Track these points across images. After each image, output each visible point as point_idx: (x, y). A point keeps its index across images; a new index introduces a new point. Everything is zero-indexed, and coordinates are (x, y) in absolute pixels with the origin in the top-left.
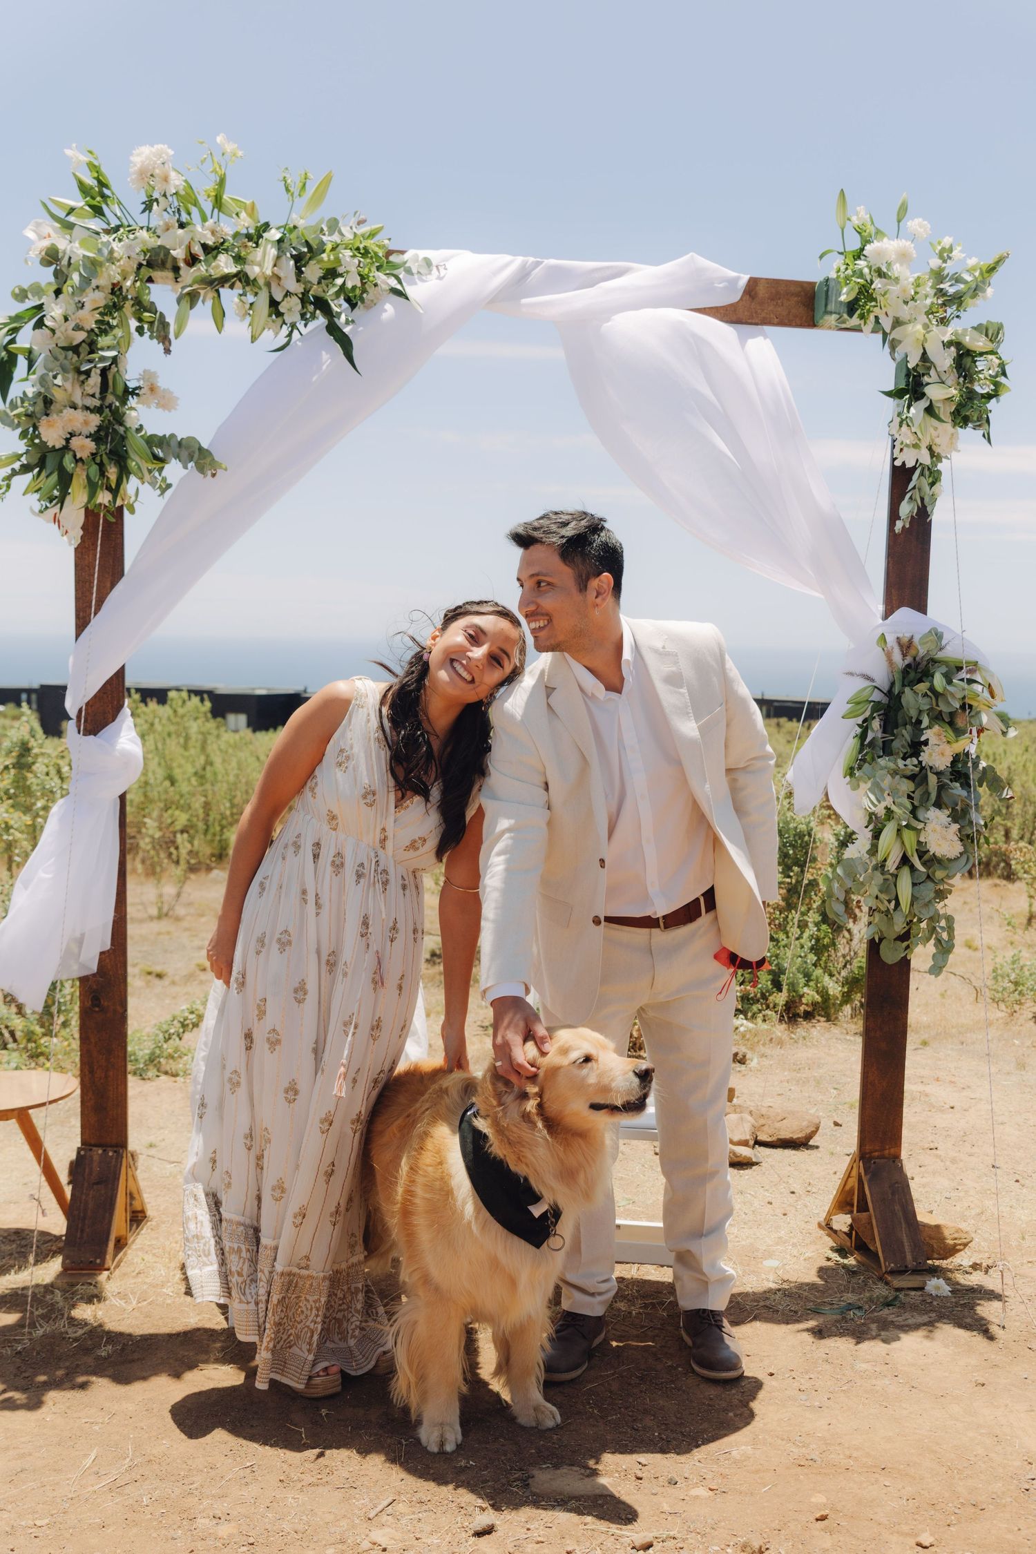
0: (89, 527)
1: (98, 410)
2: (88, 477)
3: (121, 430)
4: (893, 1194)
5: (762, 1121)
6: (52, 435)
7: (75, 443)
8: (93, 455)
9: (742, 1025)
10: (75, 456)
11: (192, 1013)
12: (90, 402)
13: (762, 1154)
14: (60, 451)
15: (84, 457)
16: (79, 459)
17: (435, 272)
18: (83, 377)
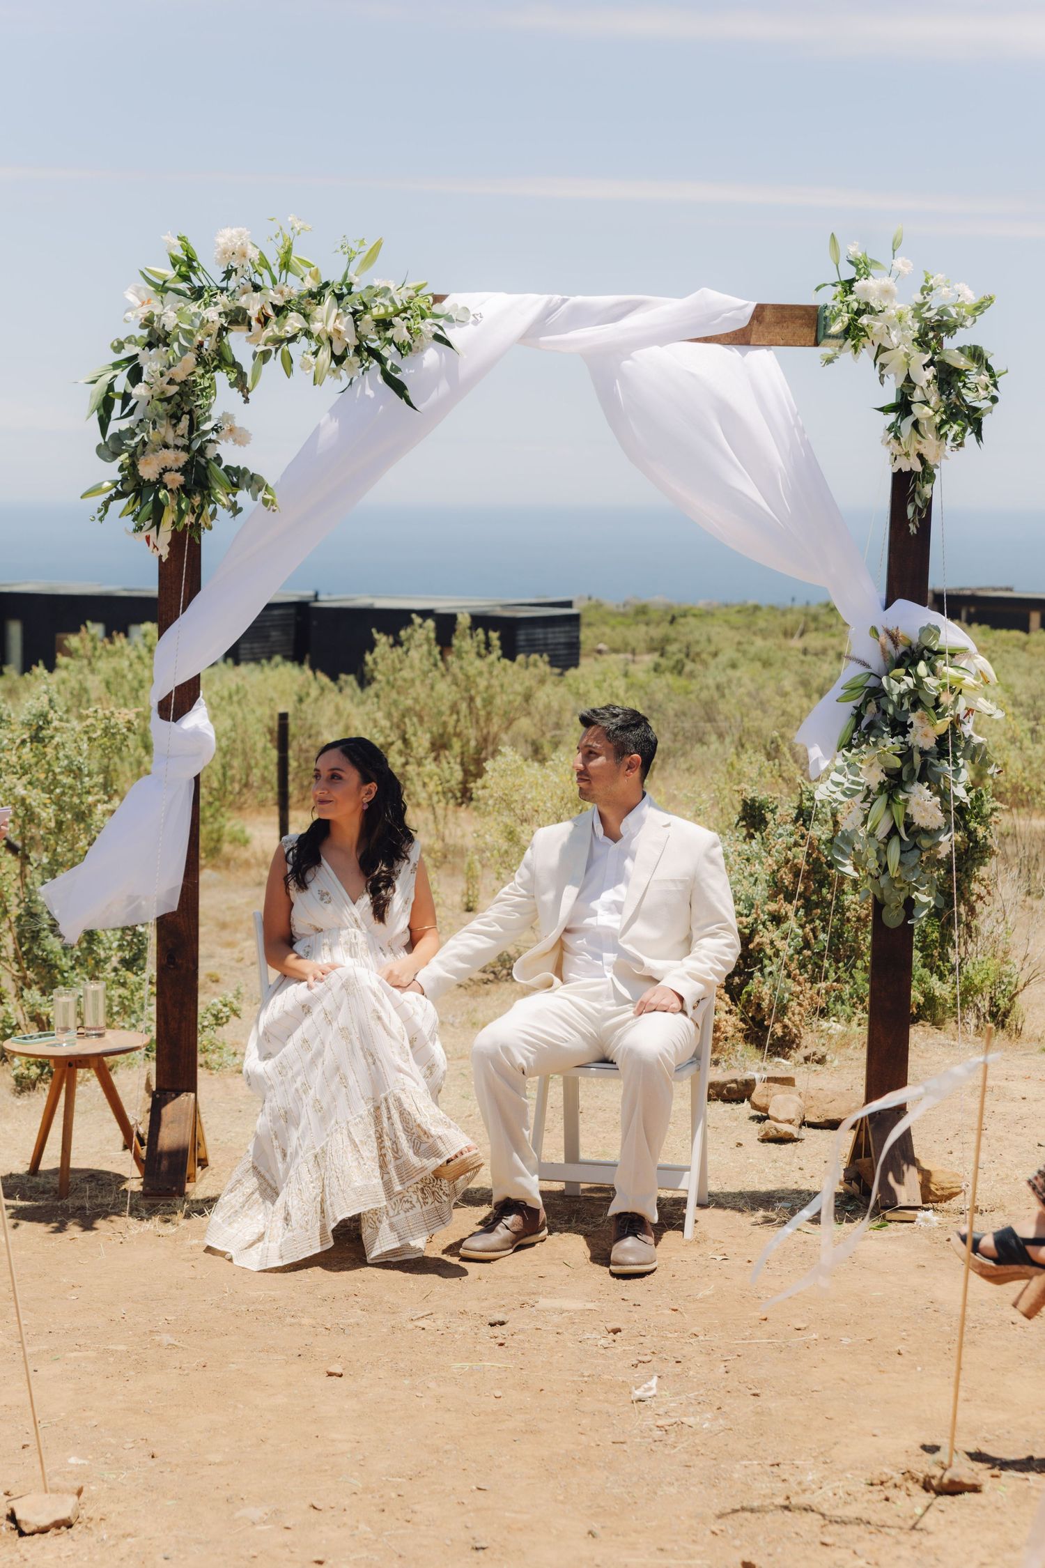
0: (176, 545)
1: (187, 448)
2: (179, 505)
3: (203, 461)
5: (810, 1103)
6: (148, 471)
7: (168, 477)
8: (183, 487)
9: (830, 1028)
10: (165, 487)
12: (181, 442)
13: (807, 1132)
14: (154, 484)
15: (174, 488)
16: (171, 491)
17: (472, 318)
18: (174, 422)
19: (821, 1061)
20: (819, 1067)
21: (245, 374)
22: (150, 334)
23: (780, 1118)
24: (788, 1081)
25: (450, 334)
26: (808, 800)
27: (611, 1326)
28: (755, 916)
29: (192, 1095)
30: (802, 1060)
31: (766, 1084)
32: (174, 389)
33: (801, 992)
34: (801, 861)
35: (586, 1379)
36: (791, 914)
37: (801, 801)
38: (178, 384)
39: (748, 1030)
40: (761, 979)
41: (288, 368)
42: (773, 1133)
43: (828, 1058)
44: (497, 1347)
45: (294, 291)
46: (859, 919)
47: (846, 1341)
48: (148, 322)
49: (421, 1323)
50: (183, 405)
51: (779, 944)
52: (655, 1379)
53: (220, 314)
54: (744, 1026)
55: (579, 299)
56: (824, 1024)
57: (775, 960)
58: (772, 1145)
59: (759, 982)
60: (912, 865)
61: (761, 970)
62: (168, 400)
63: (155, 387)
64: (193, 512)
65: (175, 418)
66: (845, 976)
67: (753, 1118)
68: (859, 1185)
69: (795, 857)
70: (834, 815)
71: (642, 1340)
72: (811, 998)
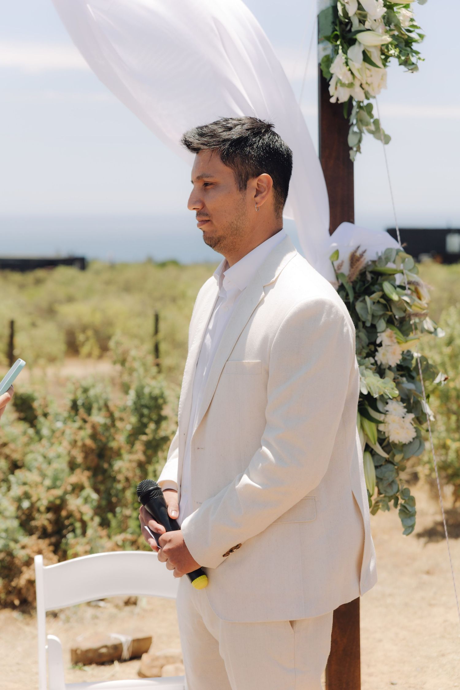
26: (81, 393)
36: (86, 483)
37: (75, 395)
60: (391, 480)
61: (72, 531)
69: (82, 438)
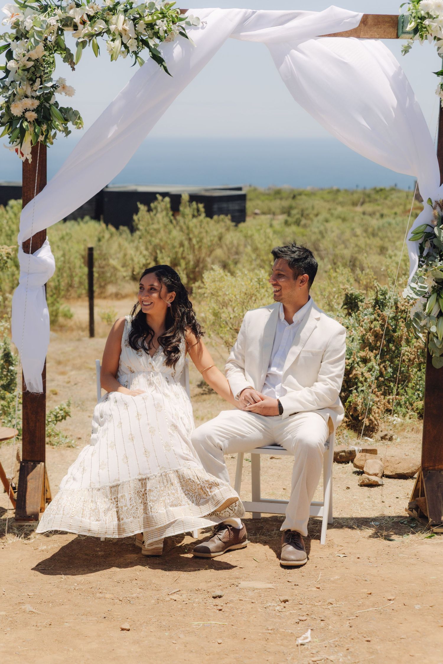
0: (34, 152)
1: (38, 98)
2: (34, 130)
3: (48, 105)
4: (438, 488)
5: (387, 464)
6: (16, 110)
7: (28, 115)
8: (36, 120)
9: (394, 420)
10: (26, 120)
11: (61, 410)
12: (34, 94)
13: (385, 481)
14: (20, 118)
15: (31, 121)
16: (29, 122)
17: (201, 25)
18: (31, 82)
19: (391, 439)
20: (389, 443)
21: (72, 55)
22: (17, 32)
23: (371, 473)
24: (373, 452)
25: (188, 32)
26: (381, 295)
27: (282, 598)
28: (353, 359)
29: (43, 464)
30: (380, 439)
31: (361, 454)
32: (31, 64)
33: (379, 401)
34: (378, 328)
35: (270, 631)
36: (372, 358)
37: (377, 296)
38: (34, 61)
39: (349, 422)
40: (357, 394)
41: (96, 51)
42: (366, 481)
43: (394, 437)
44: (218, 611)
45: (100, 7)
46: (410, 360)
47: (417, 607)
48: (16, 25)
49: (175, 597)
50: (36, 73)
51: (367, 375)
52: (309, 631)
53: (57, 21)
54: (347, 420)
55: (262, 11)
56: (391, 418)
57: (365, 383)
58: (366, 488)
59: (356, 396)
61: (356, 389)
62: (28, 70)
63: (20, 63)
64: (42, 134)
65: (32, 81)
66: (402, 391)
67: (355, 473)
68: (418, 512)
69: (375, 327)
70: (396, 303)
71: (301, 606)
72: (384, 404)
